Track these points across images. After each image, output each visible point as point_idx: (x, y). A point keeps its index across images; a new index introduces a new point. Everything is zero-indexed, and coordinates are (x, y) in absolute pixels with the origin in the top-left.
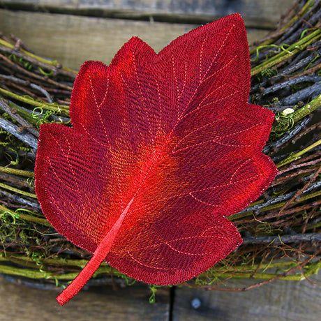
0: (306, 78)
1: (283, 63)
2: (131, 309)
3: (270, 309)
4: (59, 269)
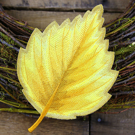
1: (129, 25)
2: (74, 124)
3: (128, 120)
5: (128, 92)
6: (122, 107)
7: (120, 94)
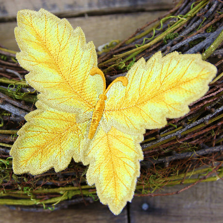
0: (199, 36)
1: (181, 28)
3: (197, 204)
4: (45, 196)
5: (188, 154)
6: (181, 183)
7: (174, 158)
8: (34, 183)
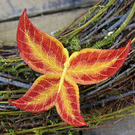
0: (116, 18)
1: (103, 14)
3: (129, 132)
5: (117, 96)
6: (114, 117)
7: (107, 100)
8: (16, 126)
